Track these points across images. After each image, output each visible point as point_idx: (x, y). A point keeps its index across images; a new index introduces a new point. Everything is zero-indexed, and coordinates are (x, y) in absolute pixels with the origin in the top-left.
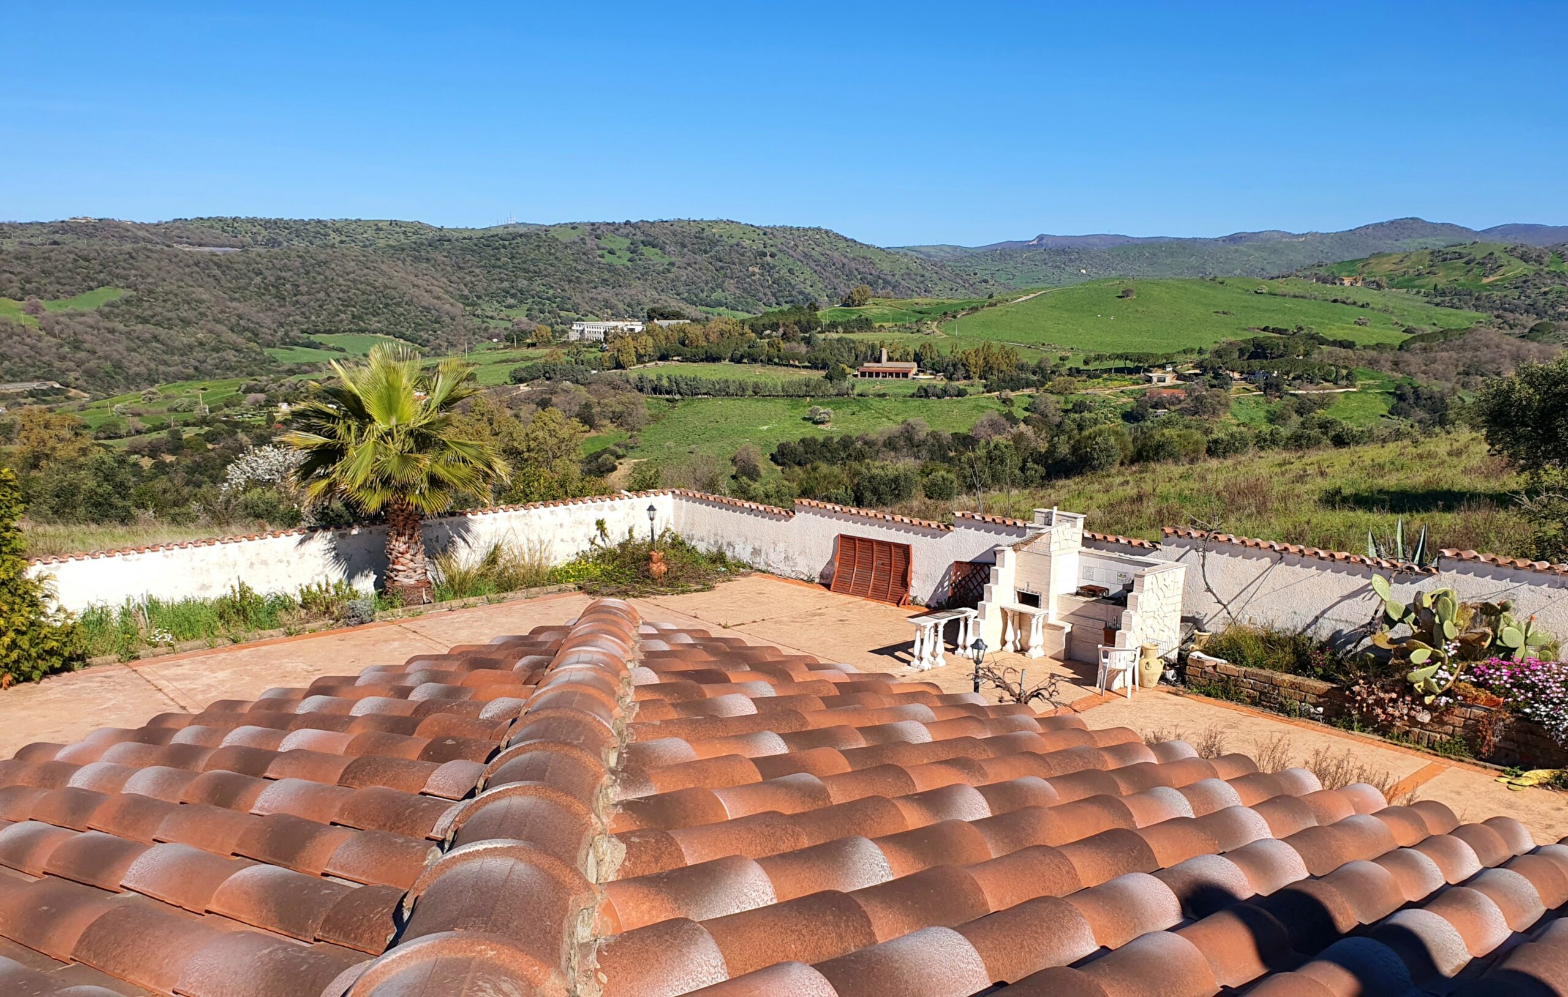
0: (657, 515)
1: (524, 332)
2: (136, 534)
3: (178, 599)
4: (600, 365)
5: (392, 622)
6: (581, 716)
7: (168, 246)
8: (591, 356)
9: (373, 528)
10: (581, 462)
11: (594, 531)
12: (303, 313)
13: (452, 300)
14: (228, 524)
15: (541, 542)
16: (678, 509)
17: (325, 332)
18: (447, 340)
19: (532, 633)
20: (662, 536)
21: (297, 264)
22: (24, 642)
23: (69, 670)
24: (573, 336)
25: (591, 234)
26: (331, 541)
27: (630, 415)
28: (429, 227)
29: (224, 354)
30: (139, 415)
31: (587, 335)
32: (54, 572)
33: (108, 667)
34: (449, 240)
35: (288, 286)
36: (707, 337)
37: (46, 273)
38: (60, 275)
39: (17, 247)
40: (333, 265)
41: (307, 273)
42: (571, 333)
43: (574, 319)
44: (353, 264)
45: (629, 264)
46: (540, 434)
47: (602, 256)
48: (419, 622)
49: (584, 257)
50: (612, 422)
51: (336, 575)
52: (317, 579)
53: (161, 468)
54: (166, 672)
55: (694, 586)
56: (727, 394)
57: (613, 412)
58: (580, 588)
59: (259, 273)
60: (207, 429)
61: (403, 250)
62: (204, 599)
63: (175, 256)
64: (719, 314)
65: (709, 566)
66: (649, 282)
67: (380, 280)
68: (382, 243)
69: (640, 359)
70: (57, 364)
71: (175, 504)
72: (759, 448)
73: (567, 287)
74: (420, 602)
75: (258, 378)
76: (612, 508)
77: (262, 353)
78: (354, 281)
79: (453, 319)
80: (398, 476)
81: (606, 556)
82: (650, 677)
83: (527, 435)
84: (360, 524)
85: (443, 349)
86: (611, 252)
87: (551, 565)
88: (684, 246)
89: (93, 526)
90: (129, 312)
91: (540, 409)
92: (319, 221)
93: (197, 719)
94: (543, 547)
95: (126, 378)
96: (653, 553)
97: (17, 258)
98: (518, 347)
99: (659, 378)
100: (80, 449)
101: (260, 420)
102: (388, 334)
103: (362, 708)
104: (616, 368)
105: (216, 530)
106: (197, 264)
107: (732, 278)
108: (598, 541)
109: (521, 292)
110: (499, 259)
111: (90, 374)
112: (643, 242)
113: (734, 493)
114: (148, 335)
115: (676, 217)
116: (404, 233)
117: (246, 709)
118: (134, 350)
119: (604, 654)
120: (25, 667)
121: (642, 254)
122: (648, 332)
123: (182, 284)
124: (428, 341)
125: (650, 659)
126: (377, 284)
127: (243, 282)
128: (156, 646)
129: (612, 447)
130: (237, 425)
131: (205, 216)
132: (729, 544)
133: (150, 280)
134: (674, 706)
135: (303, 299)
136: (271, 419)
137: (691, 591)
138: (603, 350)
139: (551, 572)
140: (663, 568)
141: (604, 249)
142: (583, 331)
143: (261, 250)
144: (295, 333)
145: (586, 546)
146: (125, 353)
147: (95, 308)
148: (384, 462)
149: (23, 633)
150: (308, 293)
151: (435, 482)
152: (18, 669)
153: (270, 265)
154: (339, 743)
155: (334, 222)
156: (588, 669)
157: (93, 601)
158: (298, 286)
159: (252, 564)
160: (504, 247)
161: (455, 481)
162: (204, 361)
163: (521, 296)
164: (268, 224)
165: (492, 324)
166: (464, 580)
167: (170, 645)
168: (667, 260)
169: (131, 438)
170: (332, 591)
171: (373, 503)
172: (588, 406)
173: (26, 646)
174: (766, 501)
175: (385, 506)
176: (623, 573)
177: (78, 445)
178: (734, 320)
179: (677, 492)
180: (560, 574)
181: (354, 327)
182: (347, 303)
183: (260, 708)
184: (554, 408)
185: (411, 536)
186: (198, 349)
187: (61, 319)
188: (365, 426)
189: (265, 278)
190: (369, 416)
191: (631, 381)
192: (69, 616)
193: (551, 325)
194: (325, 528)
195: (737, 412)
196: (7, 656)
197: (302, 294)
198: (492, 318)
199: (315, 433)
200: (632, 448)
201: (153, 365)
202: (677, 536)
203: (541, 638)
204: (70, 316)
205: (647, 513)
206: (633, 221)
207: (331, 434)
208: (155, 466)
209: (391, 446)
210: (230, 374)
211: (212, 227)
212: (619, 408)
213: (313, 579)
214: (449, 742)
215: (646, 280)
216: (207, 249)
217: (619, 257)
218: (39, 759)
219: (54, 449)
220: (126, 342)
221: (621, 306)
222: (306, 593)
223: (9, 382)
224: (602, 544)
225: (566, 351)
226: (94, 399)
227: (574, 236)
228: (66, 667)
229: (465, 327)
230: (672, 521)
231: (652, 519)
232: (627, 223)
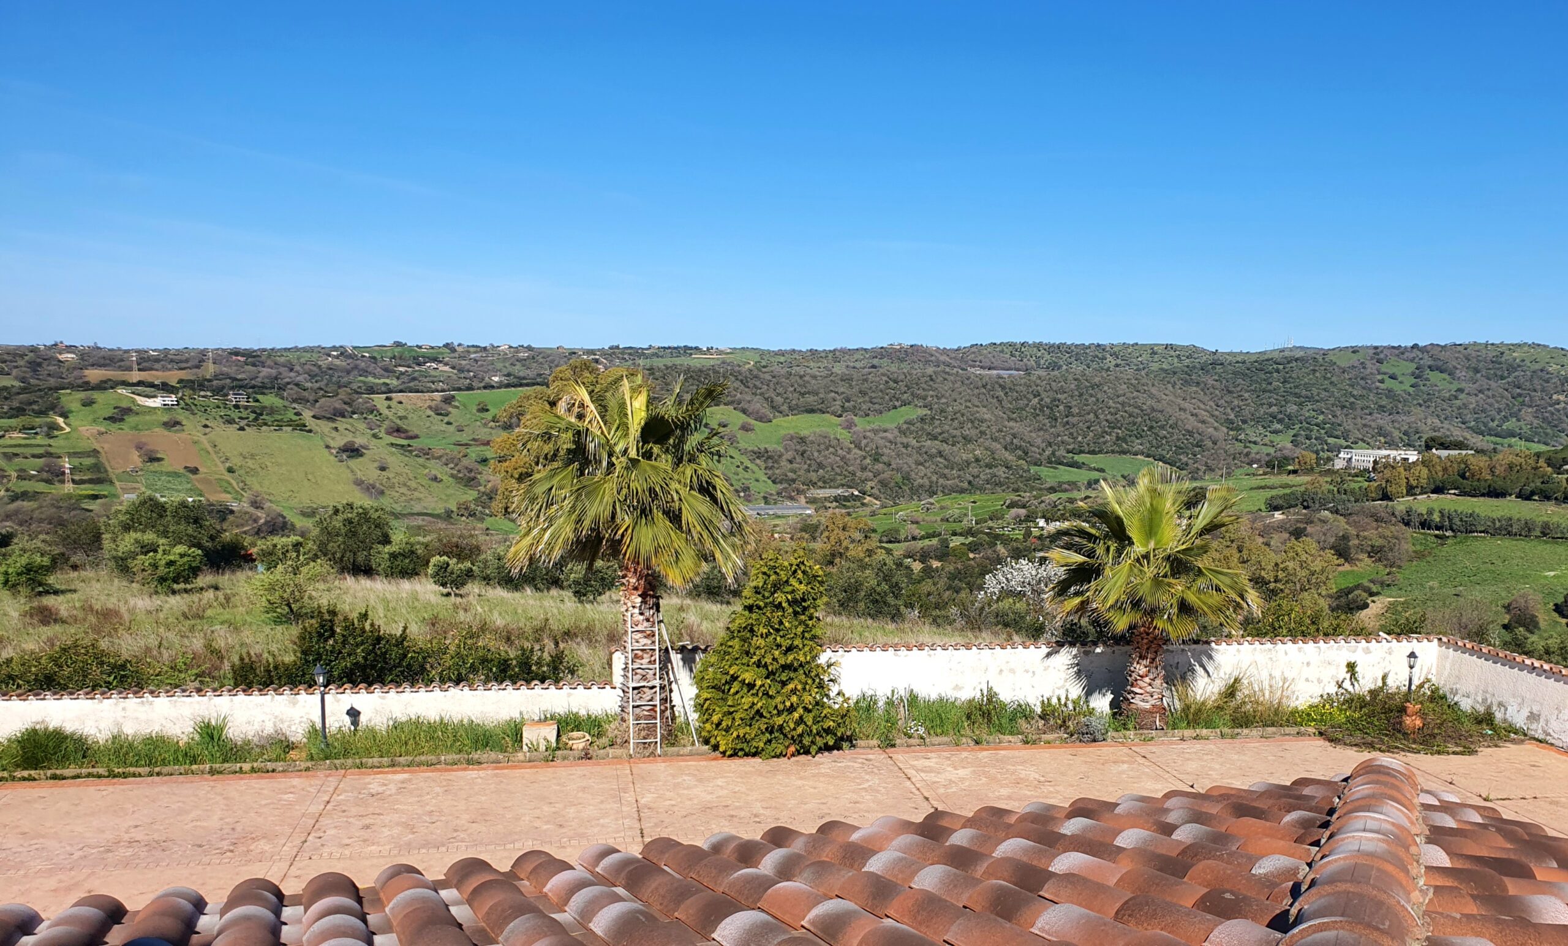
0: (1419, 663)
1: (1286, 458)
2: (903, 631)
3: (934, 696)
4: (1366, 495)
5: (1122, 743)
6: (1383, 897)
7: (963, 369)
8: (1356, 486)
9: (1116, 648)
10: (1330, 596)
11: (1343, 674)
12: (1071, 434)
13: (1216, 424)
14: (980, 630)
15: (1285, 680)
16: (1443, 658)
17: (1089, 453)
18: (1206, 464)
19: (1295, 783)
20: (1421, 686)
21: (1073, 386)
22: (809, 719)
23: (839, 748)
24: (1339, 464)
25: (1372, 359)
26: (1075, 657)
27: (1391, 550)
28: (1204, 350)
29: (995, 470)
30: (917, 523)
31: (1354, 463)
32: (840, 660)
33: (869, 751)
34: (1222, 364)
35: (1061, 407)
36: (1492, 470)
37: (863, 393)
38: (873, 395)
39: (845, 370)
40: (1106, 388)
41: (1081, 395)
42: (1337, 461)
43: (1341, 447)
44: (1125, 386)
45: (1411, 390)
46: (1291, 565)
47: (1382, 381)
48: (1150, 748)
49: (1362, 382)
50: (1370, 557)
51: (1076, 691)
52: (1057, 692)
53: (928, 572)
54: (916, 763)
55: (1452, 748)
56: (1509, 533)
57: (1373, 547)
58: (1321, 734)
59: (1037, 395)
60: (971, 539)
61: (1175, 373)
62: (956, 699)
63: (966, 381)
64: (1510, 446)
65: (1473, 728)
66: (1432, 409)
67: (1148, 403)
68: (1155, 366)
69: (1411, 491)
70: (859, 474)
71: (937, 606)
72: (1541, 595)
73: (1338, 413)
74: (1152, 727)
75: (1022, 494)
76: (1367, 651)
77: (1029, 471)
78: (1123, 404)
79: (1215, 443)
80: (1149, 599)
81: (1353, 702)
82: (1439, 857)
83: (1277, 565)
84: (1105, 643)
85: (1201, 473)
86: (1393, 377)
87: (1293, 705)
88: (1477, 371)
89: (870, 620)
90: (923, 429)
91: (1293, 539)
92: (1099, 345)
93: (969, 823)
94: (1286, 685)
95: (911, 489)
96: (1408, 704)
97: (842, 380)
98: (1279, 473)
99: (1430, 512)
100: (867, 550)
101: (1019, 534)
102: (1148, 456)
103: (1128, 838)
104: (1381, 500)
105: (970, 634)
106: (984, 386)
107: (1530, 406)
108: (1347, 685)
109: (1290, 417)
110: (1271, 384)
111: (884, 484)
112: (1430, 367)
113: (1505, 645)
114: (934, 451)
115: (1472, 340)
116: (1178, 356)
117: (1012, 819)
118: (921, 464)
119: (1393, 824)
120: (807, 741)
121: (1427, 379)
122: (1423, 462)
123: (969, 404)
124: (1187, 465)
125: (1437, 835)
126: (1145, 407)
127: (1022, 403)
128: (910, 737)
129: (1366, 583)
130: (997, 537)
131: (998, 342)
132: (1500, 704)
133: (944, 400)
134: (1474, 897)
135: (1074, 420)
136: (1028, 534)
137: (1448, 753)
138: (1369, 480)
139: (1291, 713)
140: (1419, 723)
141: (1385, 374)
142: (1350, 459)
143: (1042, 373)
144: (1061, 452)
145: (1332, 689)
146: (914, 466)
147: (895, 425)
148: (1137, 585)
149: (809, 711)
150: (1079, 415)
151: (1185, 608)
152: (801, 742)
153: (1048, 387)
154: (1111, 873)
155: (1112, 346)
156: (1379, 840)
157: (865, 690)
158: (1070, 408)
159: (1001, 671)
160: (1278, 371)
161: (1206, 609)
162: (978, 476)
163: (1288, 421)
164: (1052, 348)
165: (1254, 449)
166: (1200, 710)
167: (922, 738)
168: (1455, 386)
169: (907, 544)
170: (1071, 706)
171: (1121, 623)
172: (1345, 538)
173: (809, 723)
174: (1545, 657)
175: (1132, 627)
176: (1372, 723)
177: (866, 546)
178: (1528, 452)
179: (1445, 639)
180: (1300, 716)
181: (1117, 449)
182: (1113, 425)
183: (1025, 820)
184: (1308, 539)
185: (1153, 660)
186: (973, 465)
187: (868, 434)
188: (1124, 548)
189: (1042, 400)
190: (1129, 539)
191: (1397, 513)
192: (847, 700)
193: (1317, 453)
194: (1072, 644)
195: (1519, 554)
196: (795, 729)
197: (1073, 416)
198: (1255, 443)
199: (1076, 552)
200: (1389, 585)
201: (934, 478)
202: (1438, 689)
203: (1307, 791)
204: (875, 432)
205: (1406, 660)
206: (1421, 344)
207: (1091, 554)
208: (924, 570)
209: (1146, 569)
210: (999, 489)
211: (1002, 351)
212: (1379, 542)
213: (1053, 692)
214: (1228, 896)
215: (1429, 407)
216: (995, 372)
217: (1401, 382)
218: (838, 836)
219: (847, 548)
220: (915, 456)
221: (1396, 434)
222: (1046, 704)
223: (821, 487)
224: (1350, 689)
225: (1329, 479)
226: (883, 507)
227: (1354, 360)
228: (837, 747)
229: (1226, 452)
230: (1434, 671)
231: (1411, 667)
232: (1415, 346)
